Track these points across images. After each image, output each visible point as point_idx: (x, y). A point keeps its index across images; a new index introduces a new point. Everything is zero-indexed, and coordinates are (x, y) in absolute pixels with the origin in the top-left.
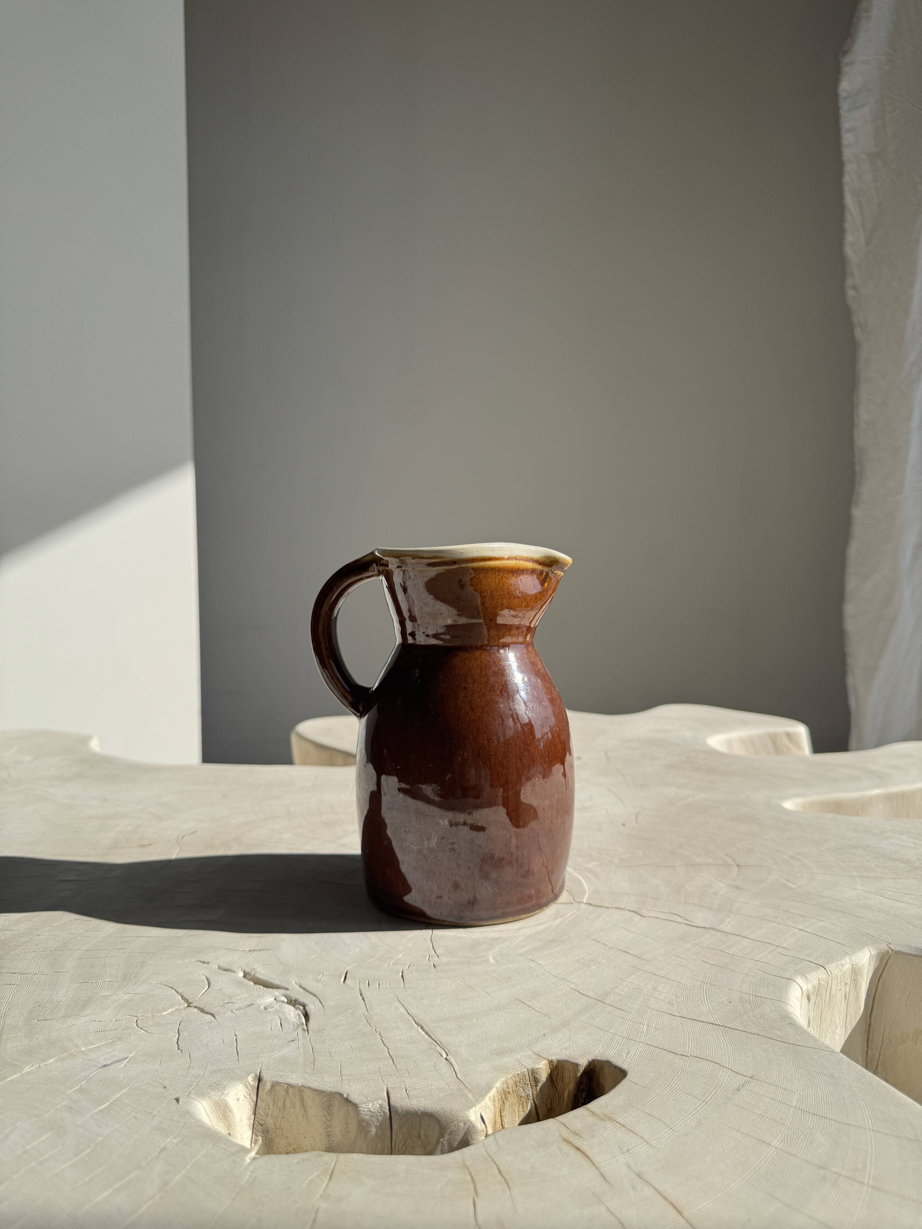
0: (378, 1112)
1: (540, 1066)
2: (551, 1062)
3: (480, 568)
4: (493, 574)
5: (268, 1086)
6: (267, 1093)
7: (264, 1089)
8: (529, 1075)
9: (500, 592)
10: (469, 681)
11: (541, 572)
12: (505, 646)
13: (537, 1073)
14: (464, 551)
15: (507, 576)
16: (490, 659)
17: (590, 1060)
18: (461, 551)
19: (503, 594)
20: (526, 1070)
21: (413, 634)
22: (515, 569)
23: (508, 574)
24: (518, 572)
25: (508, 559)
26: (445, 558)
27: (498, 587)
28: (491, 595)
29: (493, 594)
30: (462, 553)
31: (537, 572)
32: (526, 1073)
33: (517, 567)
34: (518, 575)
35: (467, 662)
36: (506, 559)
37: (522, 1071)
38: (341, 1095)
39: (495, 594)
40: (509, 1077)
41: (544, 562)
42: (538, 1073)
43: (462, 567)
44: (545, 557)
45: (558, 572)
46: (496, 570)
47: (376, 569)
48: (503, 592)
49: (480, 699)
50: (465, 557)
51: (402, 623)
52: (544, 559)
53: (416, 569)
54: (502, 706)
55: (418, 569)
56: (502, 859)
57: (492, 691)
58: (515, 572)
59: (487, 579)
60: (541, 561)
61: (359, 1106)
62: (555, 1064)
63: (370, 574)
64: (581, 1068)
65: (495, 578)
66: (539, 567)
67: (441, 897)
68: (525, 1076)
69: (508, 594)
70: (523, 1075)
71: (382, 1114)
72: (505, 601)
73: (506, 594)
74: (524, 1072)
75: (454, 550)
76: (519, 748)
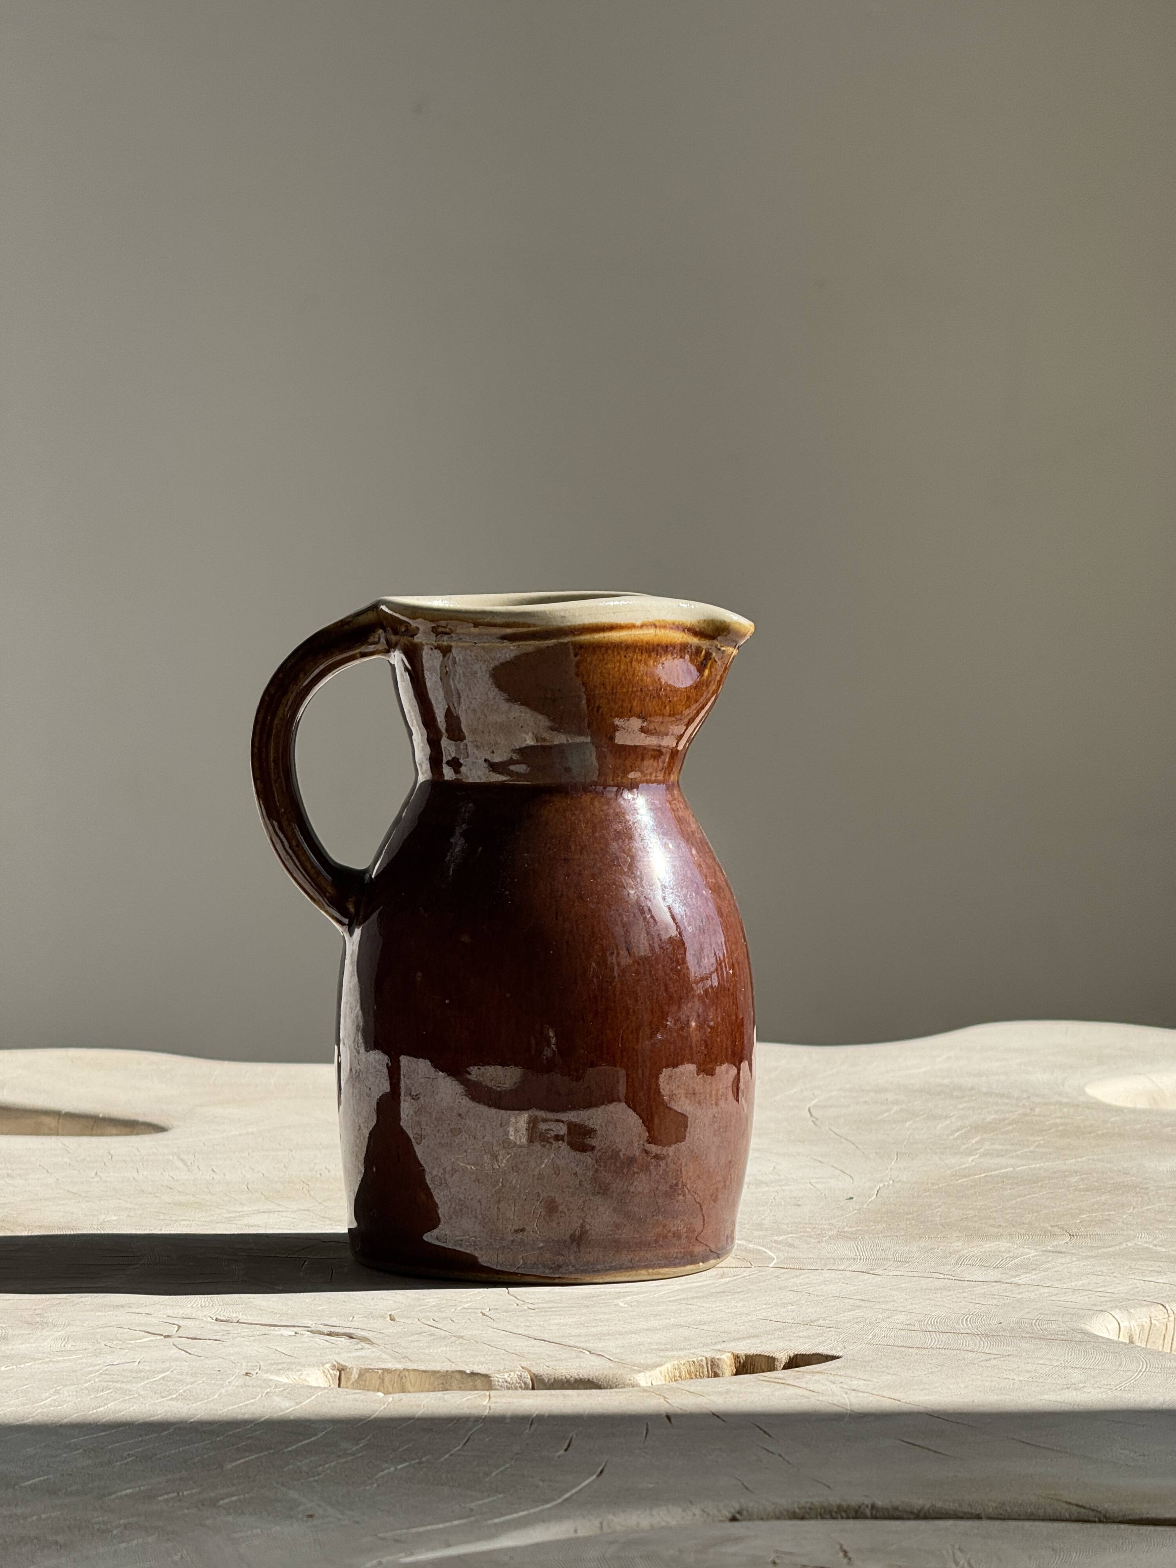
0: (517, 1382)
1: (722, 1357)
2: (737, 1357)
3: (594, 643)
4: (616, 654)
5: (355, 1375)
6: (353, 1384)
7: (349, 1379)
8: (707, 1367)
9: (628, 687)
10: (573, 847)
11: (698, 650)
12: (633, 786)
13: (718, 1366)
14: (567, 614)
15: (639, 658)
16: (608, 809)
17: (792, 1355)
18: (562, 614)
19: (632, 691)
20: (704, 1359)
21: (455, 764)
22: (653, 645)
23: (642, 653)
24: (657, 651)
25: (642, 626)
26: (534, 625)
27: (624, 677)
28: (612, 693)
29: (615, 691)
30: (564, 617)
31: (690, 650)
32: (704, 1363)
33: (656, 640)
34: (657, 655)
35: (568, 814)
36: (638, 627)
37: (699, 1359)
38: (462, 1372)
39: (618, 691)
40: (682, 1362)
41: (703, 630)
42: (720, 1366)
43: (563, 643)
44: (705, 621)
45: (728, 648)
46: (622, 648)
47: (383, 640)
48: (633, 687)
49: (594, 879)
50: (569, 624)
51: (433, 742)
52: (703, 625)
53: (479, 645)
54: (632, 892)
55: (484, 644)
56: (632, 1160)
57: (614, 865)
58: (653, 650)
59: (606, 664)
60: (697, 629)
61: (493, 1375)
62: (742, 1361)
63: (371, 648)
64: (779, 1365)
65: (620, 661)
66: (695, 641)
67: (523, 1230)
68: (702, 1366)
69: (641, 690)
70: (700, 1366)
71: (523, 1385)
72: (635, 704)
73: (637, 691)
74: (701, 1360)
75: (550, 612)
76: (663, 966)
